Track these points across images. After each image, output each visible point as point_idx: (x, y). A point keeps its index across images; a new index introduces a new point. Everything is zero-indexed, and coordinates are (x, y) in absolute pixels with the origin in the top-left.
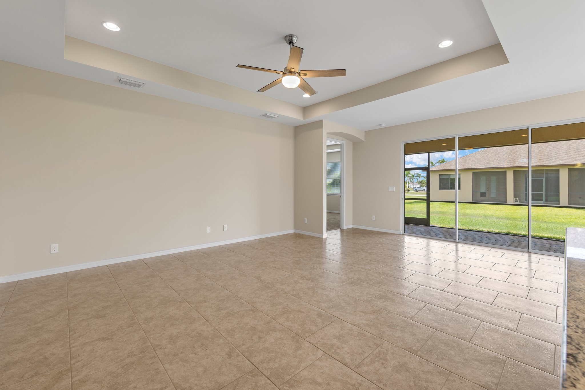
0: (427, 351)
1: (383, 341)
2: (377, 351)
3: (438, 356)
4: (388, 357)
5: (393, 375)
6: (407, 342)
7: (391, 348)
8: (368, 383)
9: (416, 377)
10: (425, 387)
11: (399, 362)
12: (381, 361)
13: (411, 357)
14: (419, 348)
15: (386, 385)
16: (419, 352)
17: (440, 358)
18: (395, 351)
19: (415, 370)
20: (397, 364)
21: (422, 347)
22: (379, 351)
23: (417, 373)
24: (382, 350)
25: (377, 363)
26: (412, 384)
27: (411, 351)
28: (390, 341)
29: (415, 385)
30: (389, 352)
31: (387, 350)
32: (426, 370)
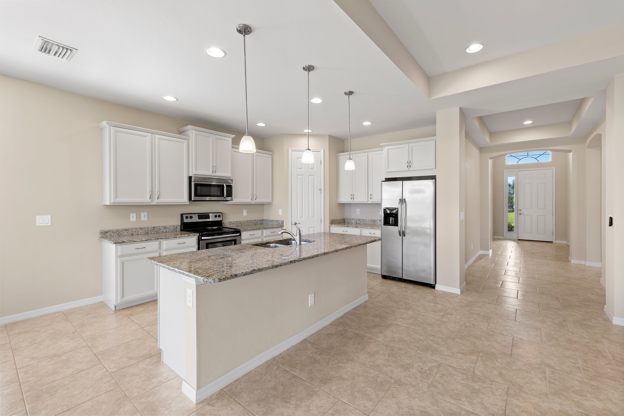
0: (385, 384)
1: (429, 391)
2: (431, 379)
3: (377, 380)
4: (419, 375)
5: (412, 362)
6: (405, 392)
7: (419, 384)
8: (427, 356)
9: (396, 362)
10: (390, 357)
11: (409, 371)
12: (424, 371)
13: (399, 377)
14: (392, 386)
15: (415, 356)
16: (393, 382)
17: (375, 378)
18: (414, 381)
19: (396, 367)
20: (411, 370)
21: (389, 388)
22: (429, 380)
23: (395, 364)
24: (427, 381)
25: (427, 369)
26: (398, 358)
27: (399, 383)
28: (422, 391)
29: (396, 357)
30: (419, 379)
31: (422, 381)
32: (388, 367)
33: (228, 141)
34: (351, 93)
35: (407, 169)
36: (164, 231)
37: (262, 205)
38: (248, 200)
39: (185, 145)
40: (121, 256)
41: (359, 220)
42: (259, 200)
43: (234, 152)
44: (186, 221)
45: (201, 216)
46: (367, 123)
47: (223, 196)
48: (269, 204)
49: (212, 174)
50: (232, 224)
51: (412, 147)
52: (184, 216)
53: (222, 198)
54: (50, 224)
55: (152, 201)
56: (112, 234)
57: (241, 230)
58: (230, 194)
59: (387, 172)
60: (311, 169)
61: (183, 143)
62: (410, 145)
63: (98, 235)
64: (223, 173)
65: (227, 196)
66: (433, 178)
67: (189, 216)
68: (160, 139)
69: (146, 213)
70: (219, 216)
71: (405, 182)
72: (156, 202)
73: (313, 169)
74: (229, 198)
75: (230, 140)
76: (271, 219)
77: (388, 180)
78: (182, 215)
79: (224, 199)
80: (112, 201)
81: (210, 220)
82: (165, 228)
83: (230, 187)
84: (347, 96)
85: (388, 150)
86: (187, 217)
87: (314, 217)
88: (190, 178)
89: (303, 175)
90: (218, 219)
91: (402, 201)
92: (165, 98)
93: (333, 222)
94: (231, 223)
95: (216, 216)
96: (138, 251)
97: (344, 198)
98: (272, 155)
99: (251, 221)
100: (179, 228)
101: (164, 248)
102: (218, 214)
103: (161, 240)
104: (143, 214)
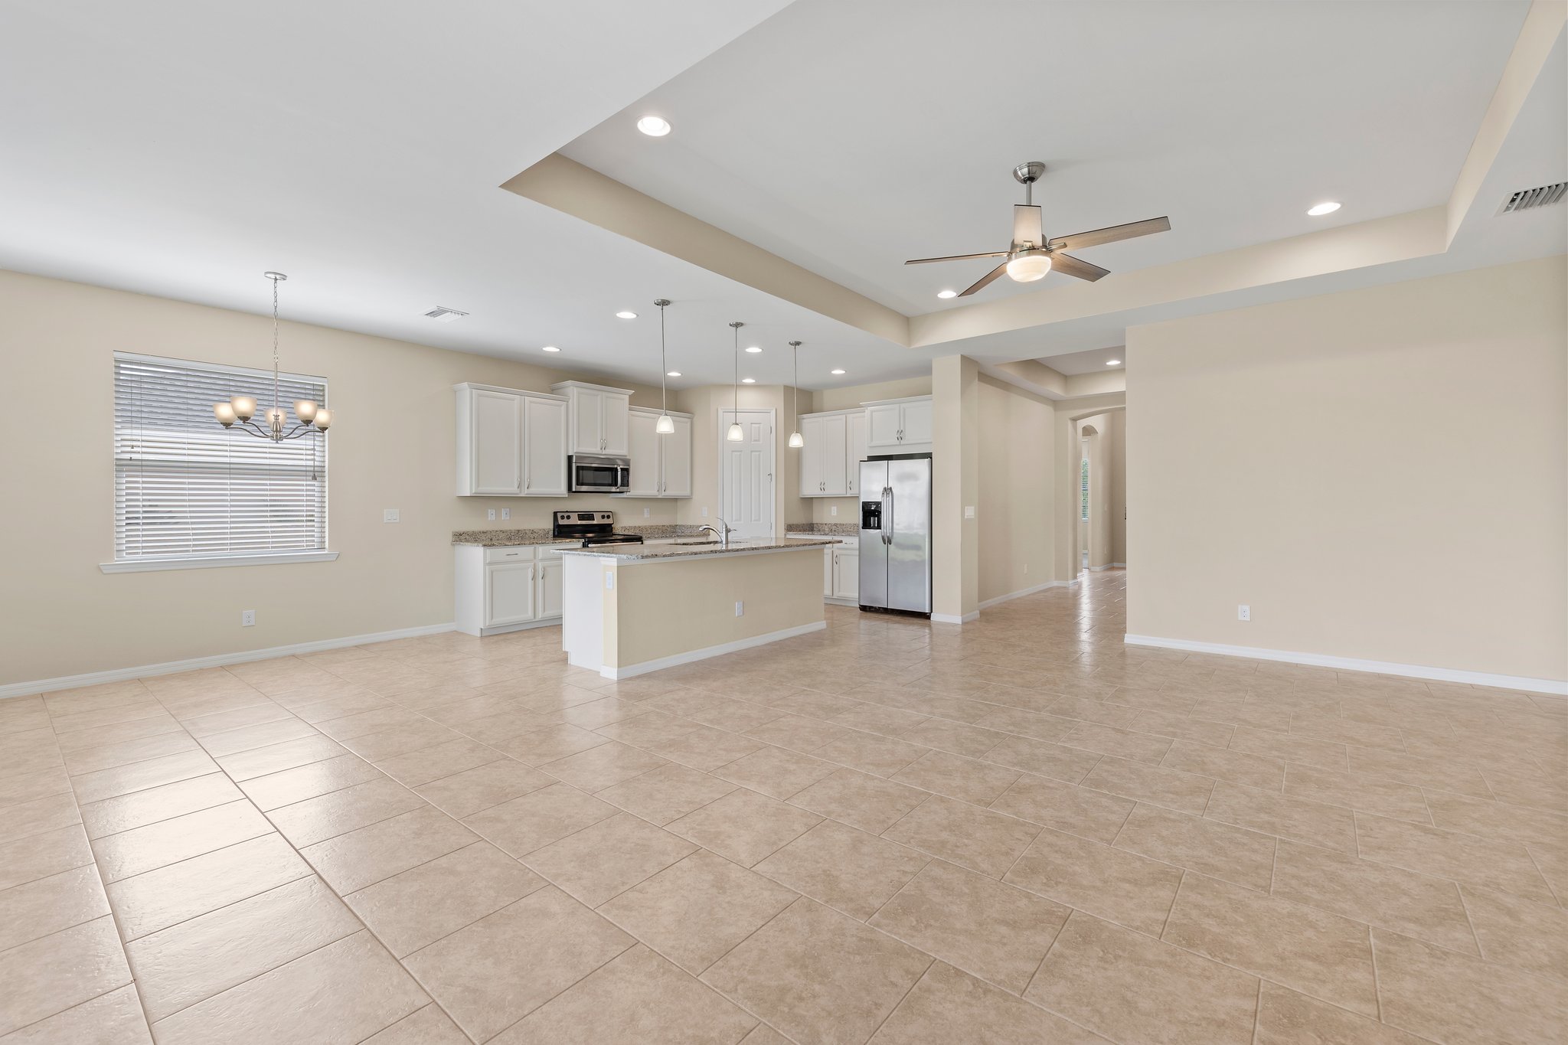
33: (623, 399)
34: (798, 343)
35: (897, 442)
36: (532, 536)
37: (675, 500)
38: (652, 492)
39: (563, 408)
40: (490, 564)
41: (836, 525)
42: (671, 492)
43: (633, 415)
44: (561, 522)
45: (583, 516)
46: (838, 372)
47: (616, 485)
48: (686, 499)
49: (600, 452)
50: (627, 531)
51: (904, 410)
52: (559, 515)
53: (614, 489)
54: (398, 521)
55: (521, 492)
56: (467, 537)
57: (644, 537)
58: (626, 483)
59: (870, 447)
60: (755, 441)
61: (561, 406)
62: (903, 405)
63: (450, 538)
64: (616, 450)
65: (623, 485)
66: (929, 456)
67: (566, 515)
68: (531, 402)
69: (508, 510)
70: (608, 517)
71: (892, 463)
72: (525, 493)
73: (759, 440)
74: (625, 489)
75: (627, 398)
76: (690, 523)
77: (872, 459)
78: (555, 514)
79: (618, 490)
80: (474, 492)
81: (595, 522)
82: (533, 532)
83: (626, 471)
84: (793, 347)
85: (872, 412)
86: (563, 517)
87: (759, 520)
88: (570, 458)
89: (741, 451)
90: (606, 521)
91: (888, 491)
92: (544, 349)
93: (790, 528)
94: (625, 528)
95: (603, 517)
96: (509, 558)
97: (810, 490)
98: (691, 419)
99: (657, 527)
100: (551, 533)
101: (540, 557)
102: (606, 514)
103: (537, 546)
104: (503, 512)
